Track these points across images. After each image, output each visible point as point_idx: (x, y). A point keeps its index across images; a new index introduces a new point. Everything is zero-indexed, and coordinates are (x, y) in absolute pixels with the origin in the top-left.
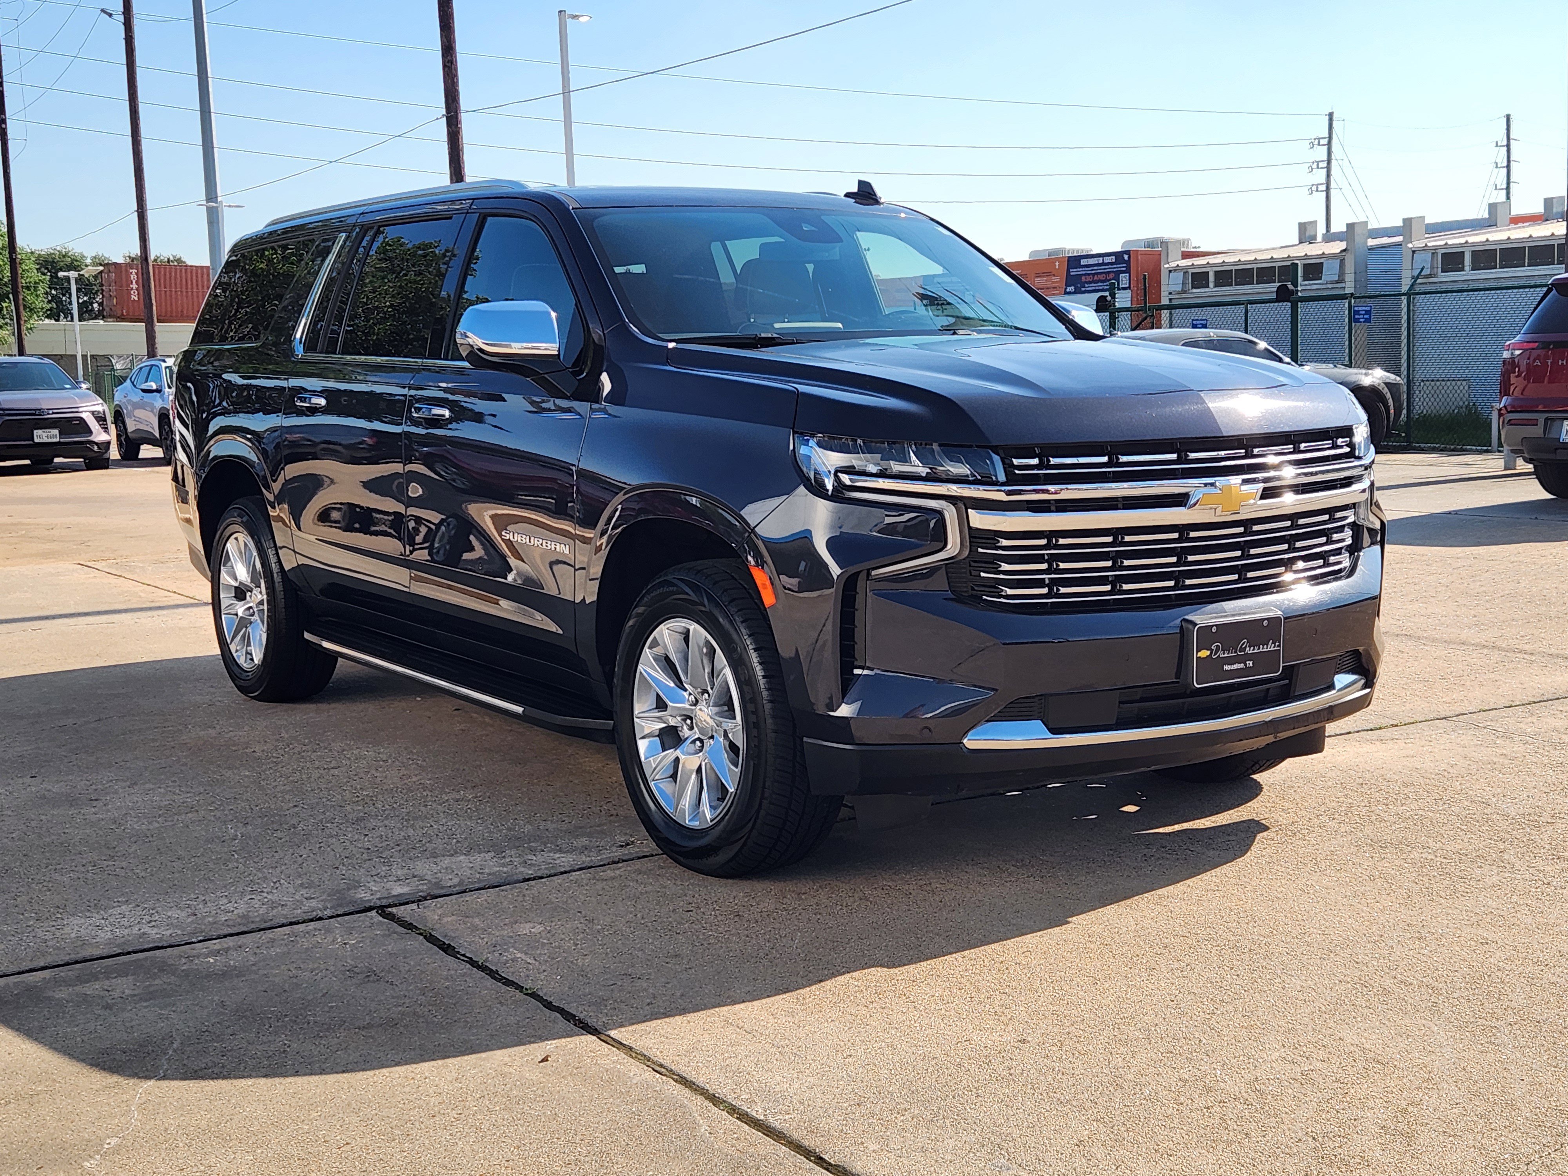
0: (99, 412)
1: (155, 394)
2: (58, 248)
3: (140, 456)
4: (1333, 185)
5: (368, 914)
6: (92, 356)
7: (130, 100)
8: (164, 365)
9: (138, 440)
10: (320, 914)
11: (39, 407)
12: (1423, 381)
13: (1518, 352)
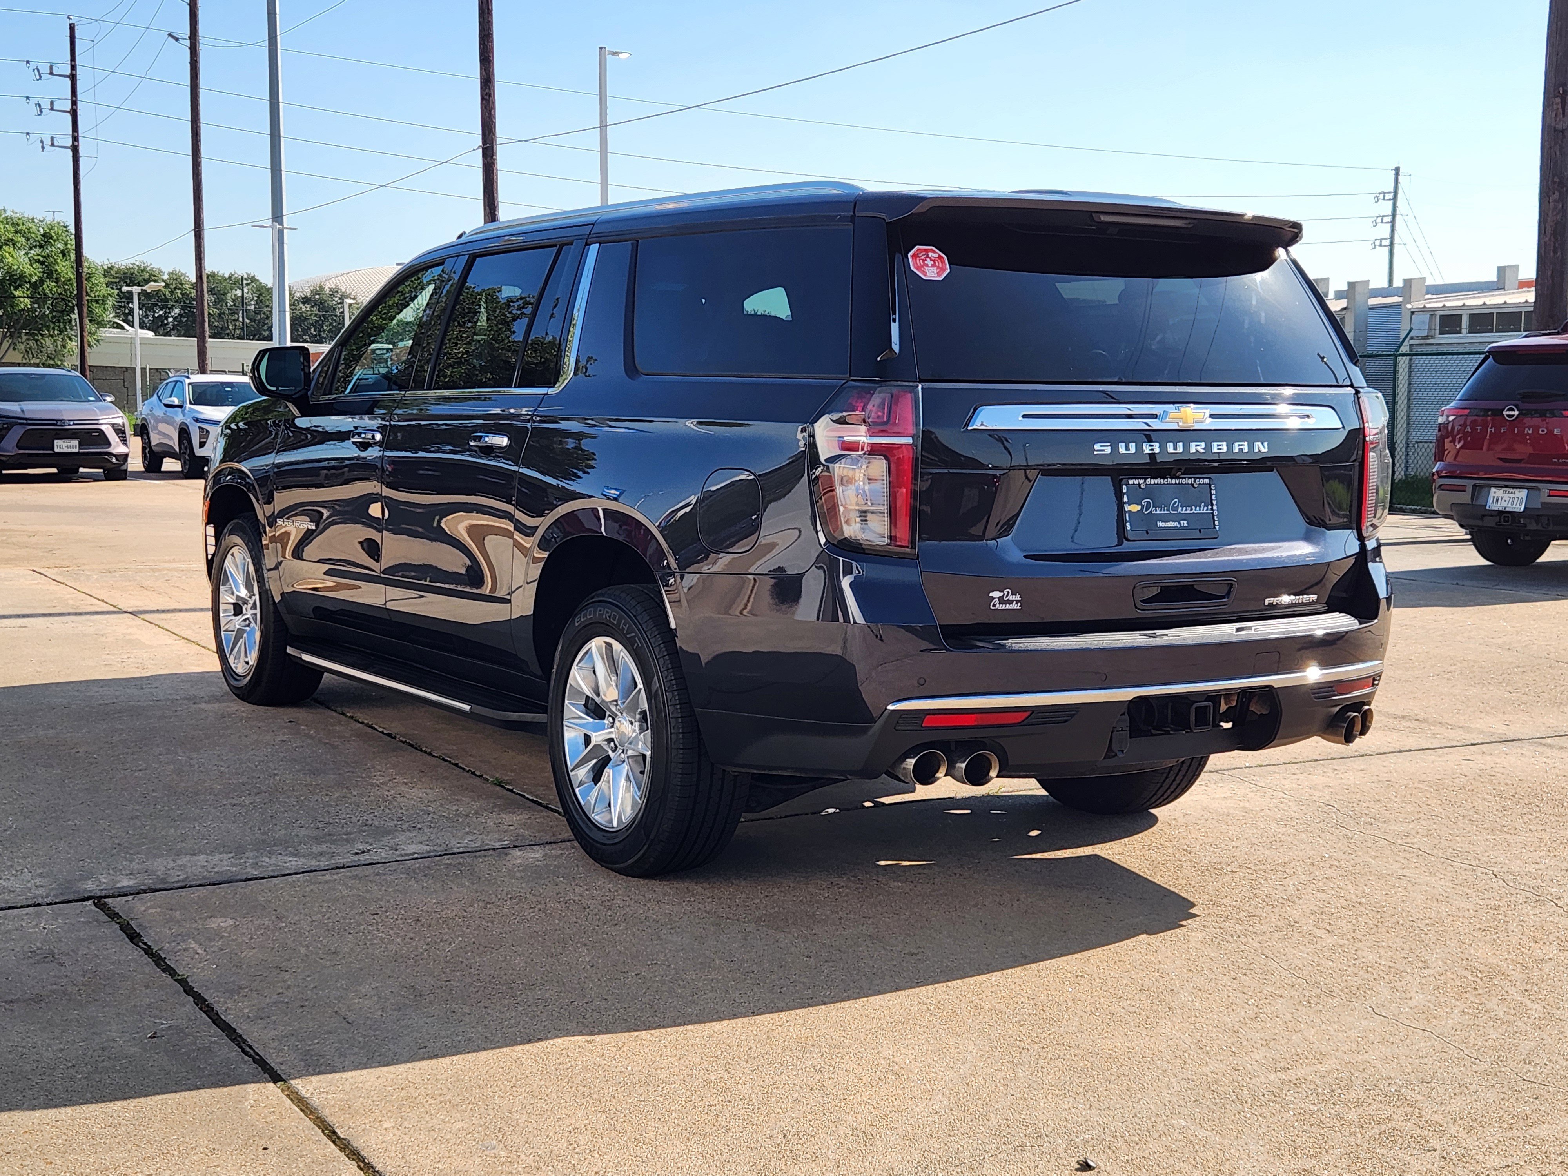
0: (119, 425)
1: (177, 409)
2: (137, 263)
3: (164, 469)
4: (1397, 240)
5: (85, 903)
6: (150, 369)
7: (192, 121)
8: (187, 381)
9: (161, 453)
10: (40, 901)
11: (61, 418)
12: (1417, 443)
13: (1451, 418)
